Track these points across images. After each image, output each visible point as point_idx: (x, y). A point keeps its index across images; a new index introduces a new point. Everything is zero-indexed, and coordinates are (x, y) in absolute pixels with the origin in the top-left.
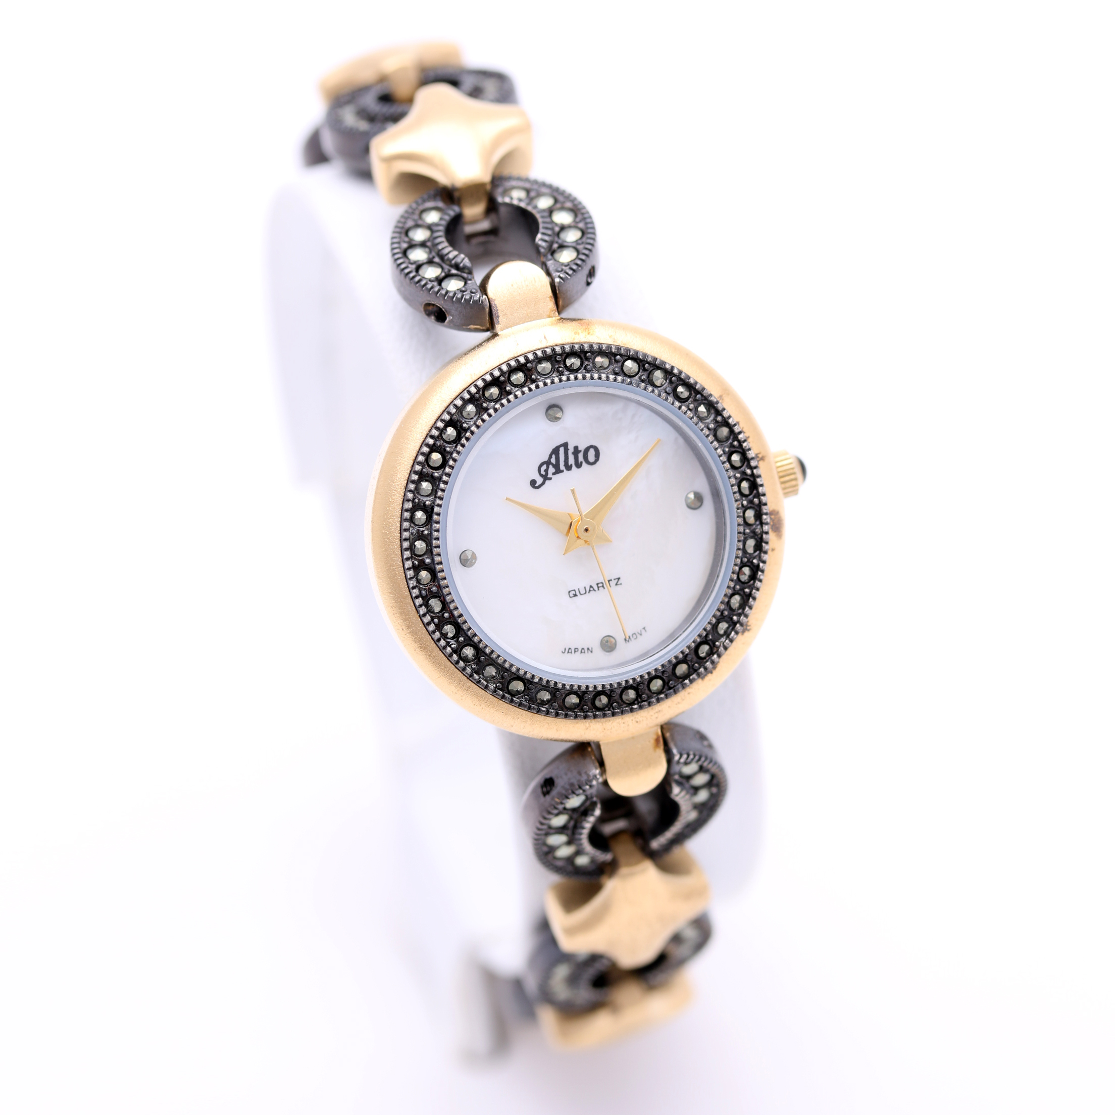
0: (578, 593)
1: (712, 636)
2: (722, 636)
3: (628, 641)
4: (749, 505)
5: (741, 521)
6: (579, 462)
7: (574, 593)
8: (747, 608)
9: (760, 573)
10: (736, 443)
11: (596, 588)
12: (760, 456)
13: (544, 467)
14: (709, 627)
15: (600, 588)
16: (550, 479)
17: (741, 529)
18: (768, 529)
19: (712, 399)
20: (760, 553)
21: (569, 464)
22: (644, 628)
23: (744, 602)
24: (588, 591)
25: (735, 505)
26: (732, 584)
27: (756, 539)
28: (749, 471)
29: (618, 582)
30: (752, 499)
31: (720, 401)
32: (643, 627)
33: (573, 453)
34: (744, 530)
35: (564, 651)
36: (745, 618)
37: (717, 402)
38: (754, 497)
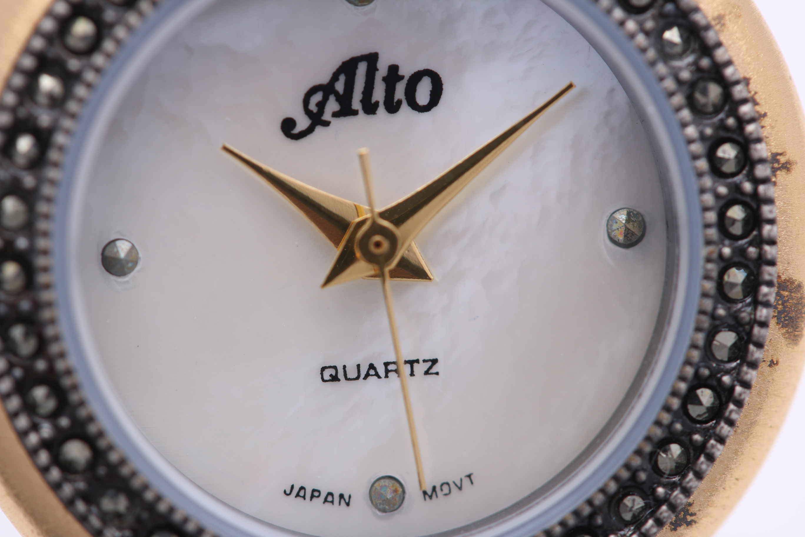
0: (341, 375)
1: (604, 520)
2: (627, 524)
3: (431, 497)
4: (736, 259)
5: (710, 286)
6: (396, 100)
7: (334, 374)
8: (691, 476)
9: (732, 407)
10: (731, 121)
11: (381, 371)
12: (783, 159)
13: (317, 97)
14: (599, 499)
15: (390, 374)
16: (326, 124)
17: (708, 304)
18: (767, 317)
19: (698, 17)
20: (740, 365)
21: (373, 100)
22: (469, 476)
23: (688, 462)
24: (363, 373)
25: (704, 251)
26: (666, 418)
27: (738, 334)
28: (748, 186)
29: (430, 368)
30: (746, 246)
31: (718, 27)
32: (468, 473)
33: (384, 79)
34: (715, 309)
35: (288, 492)
36: (681, 496)
37: (708, 27)
38: (751, 244)
